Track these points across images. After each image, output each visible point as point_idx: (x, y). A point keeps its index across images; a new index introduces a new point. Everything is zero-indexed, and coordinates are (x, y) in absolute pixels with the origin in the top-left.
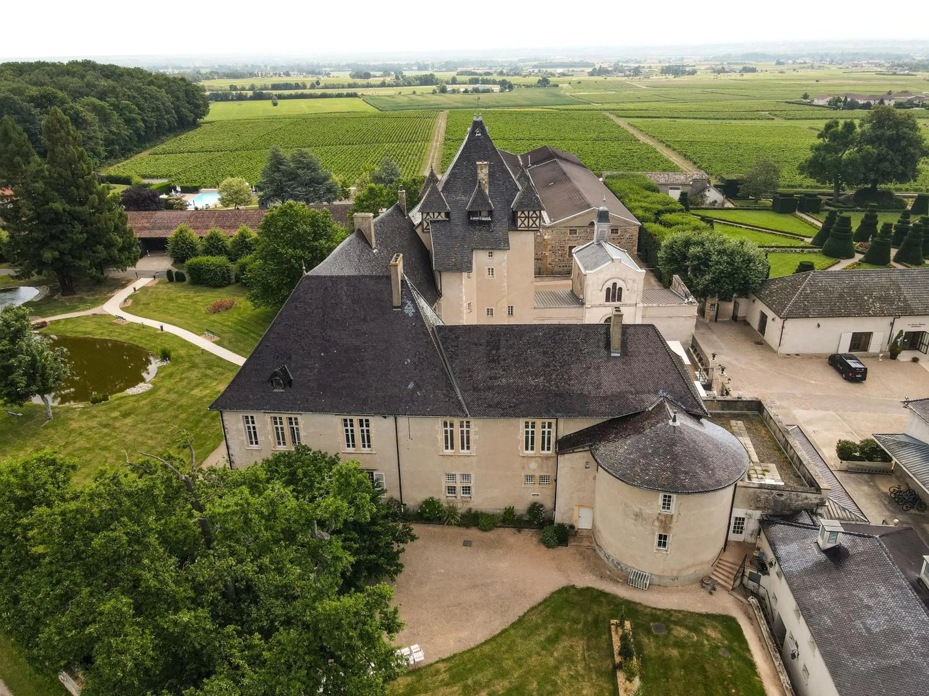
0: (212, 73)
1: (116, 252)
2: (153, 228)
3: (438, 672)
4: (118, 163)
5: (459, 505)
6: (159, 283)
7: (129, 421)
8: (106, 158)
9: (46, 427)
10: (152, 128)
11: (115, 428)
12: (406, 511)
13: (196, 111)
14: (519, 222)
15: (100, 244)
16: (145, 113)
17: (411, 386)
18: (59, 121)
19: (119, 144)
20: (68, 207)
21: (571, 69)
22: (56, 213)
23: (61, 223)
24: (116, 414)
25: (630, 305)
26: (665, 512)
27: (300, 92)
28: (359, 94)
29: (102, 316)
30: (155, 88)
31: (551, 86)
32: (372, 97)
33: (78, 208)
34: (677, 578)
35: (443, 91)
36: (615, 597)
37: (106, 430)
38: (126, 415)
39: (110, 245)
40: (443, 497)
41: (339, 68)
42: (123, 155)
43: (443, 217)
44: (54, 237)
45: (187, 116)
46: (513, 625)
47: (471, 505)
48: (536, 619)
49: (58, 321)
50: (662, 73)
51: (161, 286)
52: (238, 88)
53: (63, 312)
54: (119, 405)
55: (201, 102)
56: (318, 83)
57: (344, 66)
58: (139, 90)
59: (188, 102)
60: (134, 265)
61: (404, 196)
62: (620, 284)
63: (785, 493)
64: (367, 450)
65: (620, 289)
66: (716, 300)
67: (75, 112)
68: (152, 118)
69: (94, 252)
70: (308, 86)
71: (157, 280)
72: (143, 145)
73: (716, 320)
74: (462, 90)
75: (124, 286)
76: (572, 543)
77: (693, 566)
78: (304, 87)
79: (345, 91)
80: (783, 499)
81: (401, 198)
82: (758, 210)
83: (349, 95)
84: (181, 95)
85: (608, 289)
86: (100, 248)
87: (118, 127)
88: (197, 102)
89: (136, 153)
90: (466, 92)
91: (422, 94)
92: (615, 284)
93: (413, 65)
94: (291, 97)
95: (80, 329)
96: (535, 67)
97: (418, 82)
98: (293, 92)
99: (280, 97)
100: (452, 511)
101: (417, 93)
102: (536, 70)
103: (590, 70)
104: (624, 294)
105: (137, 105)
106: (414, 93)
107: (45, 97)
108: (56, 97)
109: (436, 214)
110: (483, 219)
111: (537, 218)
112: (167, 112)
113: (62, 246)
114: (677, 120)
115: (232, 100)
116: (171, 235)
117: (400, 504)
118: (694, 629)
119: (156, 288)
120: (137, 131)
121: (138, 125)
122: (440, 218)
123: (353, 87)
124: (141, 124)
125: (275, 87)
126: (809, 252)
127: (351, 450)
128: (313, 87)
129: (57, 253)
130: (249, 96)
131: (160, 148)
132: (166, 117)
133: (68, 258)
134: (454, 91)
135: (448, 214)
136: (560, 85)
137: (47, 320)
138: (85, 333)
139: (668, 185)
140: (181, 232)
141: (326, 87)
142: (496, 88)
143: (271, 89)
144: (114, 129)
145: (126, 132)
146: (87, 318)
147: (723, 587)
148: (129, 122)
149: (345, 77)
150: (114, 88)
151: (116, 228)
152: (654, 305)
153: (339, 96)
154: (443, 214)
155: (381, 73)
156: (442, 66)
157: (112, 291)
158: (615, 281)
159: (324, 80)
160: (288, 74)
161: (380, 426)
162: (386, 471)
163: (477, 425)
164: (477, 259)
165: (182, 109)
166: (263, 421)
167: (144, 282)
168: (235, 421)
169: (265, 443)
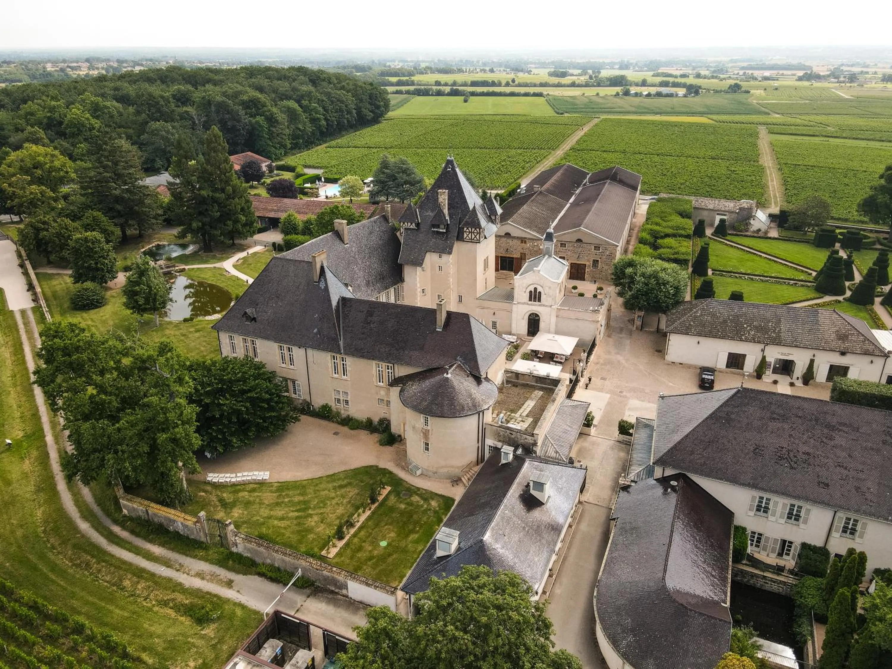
0: (427, 68)
1: (240, 226)
2: (278, 211)
3: (272, 486)
4: (300, 153)
5: (342, 412)
6: (267, 251)
7: (197, 335)
8: (292, 149)
9: (153, 331)
10: (332, 126)
11: (188, 337)
12: (314, 409)
13: (377, 111)
14: (465, 235)
15: (230, 220)
16: (328, 113)
17: (315, 331)
18: (215, 136)
19: (303, 138)
20: (211, 194)
21: (781, 72)
22: (204, 198)
23: (206, 204)
24: (192, 330)
25: (546, 306)
26: (425, 427)
27: (491, 89)
28: (545, 93)
29: (219, 268)
30: (344, 92)
31: (742, 92)
32: (556, 98)
33: (217, 195)
34: (436, 473)
35: (627, 93)
36: (395, 475)
37: (182, 338)
38: (197, 331)
39: (236, 221)
40: (332, 404)
41: (542, 65)
42: (306, 146)
43: (413, 226)
44: (200, 213)
45: (366, 115)
46: (328, 476)
47: (349, 413)
48: (341, 475)
49: (193, 269)
50: (883, 80)
51: (267, 253)
52: (442, 83)
53: (199, 264)
54: (197, 325)
55: (382, 103)
56: (513, 81)
57: (549, 63)
58: (328, 94)
59: (370, 104)
60: (252, 236)
61: (389, 209)
62: (539, 289)
63: (514, 433)
64: (292, 367)
65: (540, 293)
66: (642, 313)
67: (271, 114)
68: (333, 117)
69: (225, 225)
70: (503, 84)
71: (267, 248)
72: (325, 139)
73: (641, 330)
74: (645, 93)
75: (243, 250)
76: (396, 445)
77: (446, 467)
78: (500, 85)
79: (532, 90)
80: (513, 436)
81: (387, 211)
82: (799, 242)
83: (535, 95)
84: (365, 97)
85: (531, 292)
86: (230, 223)
87: (305, 123)
88: (378, 103)
89: (317, 146)
90: (649, 95)
91: (605, 97)
92: (535, 289)
93: (615, 63)
94: (483, 94)
95: (202, 276)
96: (743, 68)
97: (608, 83)
98: (485, 89)
99: (473, 94)
100: (338, 414)
101: (601, 95)
102: (741, 73)
103: (801, 73)
104: (543, 297)
105: (324, 108)
106: (598, 94)
107: (252, 101)
108: (260, 102)
109: (409, 224)
110: (441, 230)
111: (477, 233)
112: (349, 112)
113: (205, 220)
114: (831, 140)
115: (432, 95)
116: (283, 216)
117: (309, 404)
118: (426, 500)
119: (262, 254)
120: (319, 127)
121: (321, 123)
122: (411, 227)
123: (545, 86)
124: (324, 123)
125: (474, 84)
126: (802, 286)
127: (284, 365)
128: (507, 84)
129: (200, 224)
130: (446, 92)
131: (333, 143)
132: (346, 116)
133: (207, 228)
134: (636, 94)
135: (418, 225)
136: (752, 91)
137: (187, 267)
138: (203, 278)
139: (716, 211)
140: (289, 216)
141: (519, 85)
142: (681, 92)
143: (470, 86)
144: (300, 127)
145: (309, 128)
146: (210, 269)
147: (464, 485)
148: (313, 121)
149: (543, 75)
150: (310, 92)
151: (242, 209)
152: (566, 308)
153: (526, 95)
154: (414, 224)
155: (580, 71)
156: (645, 65)
157: (234, 253)
158: (535, 286)
159: (522, 77)
160: (492, 71)
161: (298, 353)
162: (302, 382)
163: (350, 361)
164: (431, 259)
165: (363, 110)
166: (238, 340)
167: (258, 248)
168: (224, 337)
169: (240, 354)
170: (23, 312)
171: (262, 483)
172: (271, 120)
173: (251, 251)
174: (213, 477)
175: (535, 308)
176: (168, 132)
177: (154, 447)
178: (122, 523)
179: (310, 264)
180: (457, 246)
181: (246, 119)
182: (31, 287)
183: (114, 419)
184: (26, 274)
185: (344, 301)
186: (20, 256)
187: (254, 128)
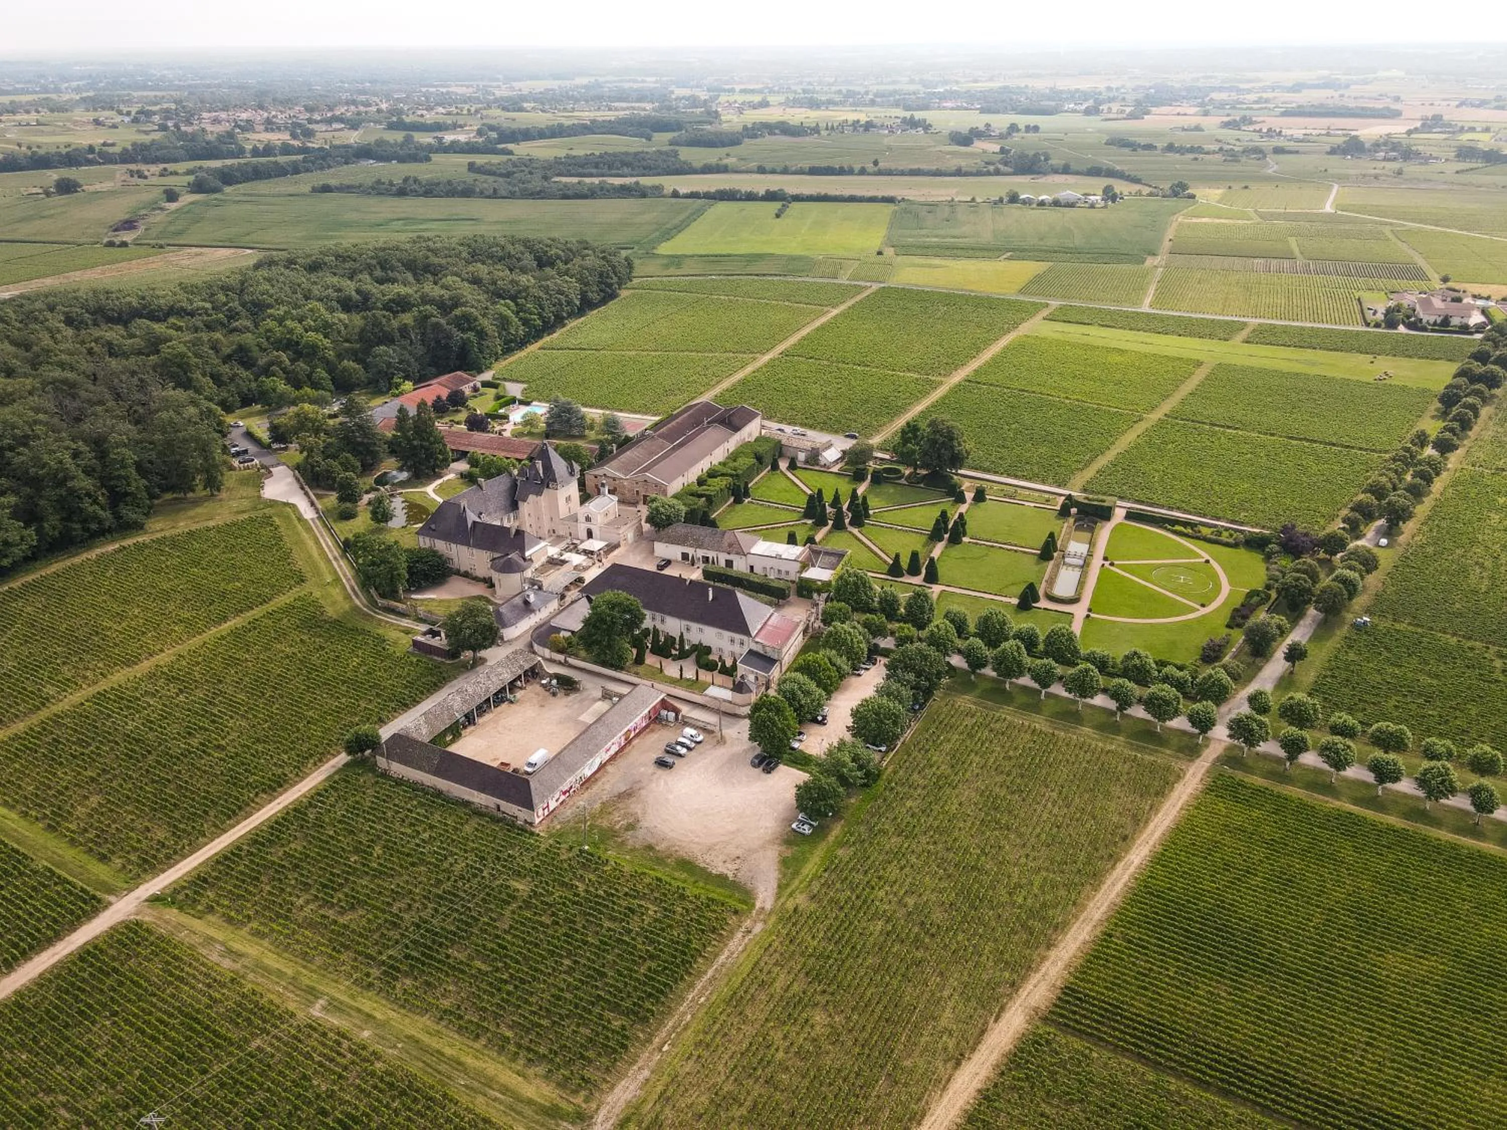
1: (439, 461)
2: (470, 444)
4: (513, 356)
5: (473, 574)
6: (457, 478)
7: (408, 536)
8: (504, 353)
9: (384, 534)
12: (460, 572)
15: (432, 459)
17: (461, 536)
19: (516, 341)
23: (417, 449)
24: (405, 534)
25: (594, 525)
28: (899, 198)
29: (424, 492)
31: (1184, 197)
38: (409, 534)
40: (468, 570)
47: (475, 574)
49: (407, 492)
51: (456, 480)
53: (411, 488)
54: (409, 531)
60: (448, 466)
62: (590, 516)
64: (451, 553)
65: (590, 518)
66: (653, 527)
71: (457, 476)
75: (440, 478)
76: (493, 588)
85: (586, 517)
94: (810, 198)
95: (413, 498)
99: (797, 199)
100: (471, 574)
101: (978, 200)
104: (592, 520)
106: (974, 199)
110: (538, 482)
115: (740, 199)
116: (472, 449)
117: (458, 570)
119: (453, 481)
127: (447, 552)
134: (1027, 201)
135: (527, 478)
137: (404, 491)
138: (414, 500)
139: (798, 448)
140: (477, 450)
146: (418, 492)
153: (872, 199)
157: (433, 481)
158: (588, 514)
161: (453, 546)
162: (456, 560)
163: (475, 550)
164: (532, 498)
165: (590, 294)
166: (427, 539)
167: (451, 476)
168: (421, 538)
169: (427, 546)
170: (312, 519)
171: (433, 599)
172: (482, 334)
173: (446, 478)
174: (413, 596)
175: (589, 525)
176: (390, 357)
177: (392, 577)
178: (380, 609)
179: (459, 506)
180: (546, 491)
181: (458, 335)
182: (312, 504)
183: (379, 566)
184: (306, 494)
185: (474, 523)
186: (298, 480)
187: (464, 344)
